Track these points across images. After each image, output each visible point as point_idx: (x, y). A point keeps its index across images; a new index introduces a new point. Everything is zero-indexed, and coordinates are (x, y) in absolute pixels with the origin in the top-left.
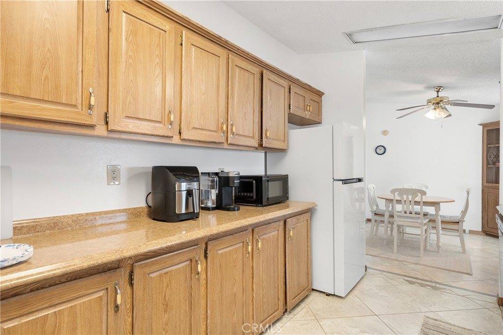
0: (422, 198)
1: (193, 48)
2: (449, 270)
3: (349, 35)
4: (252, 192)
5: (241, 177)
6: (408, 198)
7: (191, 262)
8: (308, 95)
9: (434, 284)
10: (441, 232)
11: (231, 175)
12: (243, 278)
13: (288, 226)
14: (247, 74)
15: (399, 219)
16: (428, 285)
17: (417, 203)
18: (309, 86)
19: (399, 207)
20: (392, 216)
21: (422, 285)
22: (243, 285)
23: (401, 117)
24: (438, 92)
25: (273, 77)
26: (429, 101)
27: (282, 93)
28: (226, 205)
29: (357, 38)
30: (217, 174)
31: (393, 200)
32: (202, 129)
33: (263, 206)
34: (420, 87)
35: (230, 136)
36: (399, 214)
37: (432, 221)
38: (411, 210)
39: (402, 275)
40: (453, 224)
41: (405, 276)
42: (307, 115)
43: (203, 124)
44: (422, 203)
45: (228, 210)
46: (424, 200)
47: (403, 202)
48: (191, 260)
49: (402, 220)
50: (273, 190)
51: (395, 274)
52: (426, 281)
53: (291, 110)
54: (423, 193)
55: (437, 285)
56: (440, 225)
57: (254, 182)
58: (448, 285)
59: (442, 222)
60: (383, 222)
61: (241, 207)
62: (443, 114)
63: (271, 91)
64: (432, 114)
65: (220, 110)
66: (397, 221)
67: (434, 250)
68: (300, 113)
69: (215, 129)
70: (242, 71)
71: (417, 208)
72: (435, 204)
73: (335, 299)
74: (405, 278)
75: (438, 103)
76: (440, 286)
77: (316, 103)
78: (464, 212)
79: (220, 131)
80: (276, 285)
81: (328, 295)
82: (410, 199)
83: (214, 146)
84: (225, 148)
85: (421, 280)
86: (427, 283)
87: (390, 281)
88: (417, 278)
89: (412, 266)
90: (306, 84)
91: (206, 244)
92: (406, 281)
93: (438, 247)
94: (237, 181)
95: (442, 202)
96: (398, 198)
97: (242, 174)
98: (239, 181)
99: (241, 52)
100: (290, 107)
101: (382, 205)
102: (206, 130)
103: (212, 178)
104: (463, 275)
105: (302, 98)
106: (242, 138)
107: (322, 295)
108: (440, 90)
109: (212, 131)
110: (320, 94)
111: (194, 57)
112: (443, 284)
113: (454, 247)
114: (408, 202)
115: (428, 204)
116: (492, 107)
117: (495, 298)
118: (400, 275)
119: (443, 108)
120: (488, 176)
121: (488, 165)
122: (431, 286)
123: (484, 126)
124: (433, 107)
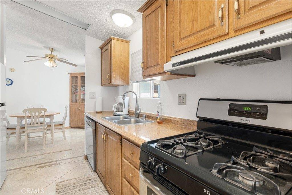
0: (44, 113)
6: (35, 114)
9: (56, 162)
10: (54, 131)
15: (29, 129)
16: (52, 164)
17: (42, 117)
19: (28, 121)
20: (23, 128)
21: (49, 166)
23: (26, 61)
24: (51, 51)
26: (47, 56)
31: (24, 117)
34: (41, 46)
37: (49, 126)
38: (37, 121)
39: (35, 165)
40: (60, 126)
41: (37, 165)
44: (44, 116)
47: (32, 117)
49: (31, 129)
52: (50, 162)
54: (45, 110)
55: (57, 162)
56: (53, 128)
58: (62, 160)
59: (55, 125)
60: (14, 133)
62: (55, 66)
64: (48, 63)
67: (50, 143)
71: (41, 120)
72: (50, 116)
74: (38, 166)
75: (52, 58)
76: (59, 162)
78: (65, 119)
82: (37, 115)
85: (47, 163)
87: (28, 172)
88: (45, 163)
89: (40, 157)
92: (39, 167)
93: (53, 140)
95: (54, 114)
96: (28, 115)
101: (14, 122)
104: (66, 152)
108: (53, 51)
112: (59, 160)
113: (60, 137)
114: (35, 117)
115: (47, 116)
116: (76, 66)
117: (83, 157)
118: (34, 165)
119: (54, 61)
120: (72, 99)
121: (72, 93)
122: (54, 164)
123: (71, 74)
124: (49, 59)
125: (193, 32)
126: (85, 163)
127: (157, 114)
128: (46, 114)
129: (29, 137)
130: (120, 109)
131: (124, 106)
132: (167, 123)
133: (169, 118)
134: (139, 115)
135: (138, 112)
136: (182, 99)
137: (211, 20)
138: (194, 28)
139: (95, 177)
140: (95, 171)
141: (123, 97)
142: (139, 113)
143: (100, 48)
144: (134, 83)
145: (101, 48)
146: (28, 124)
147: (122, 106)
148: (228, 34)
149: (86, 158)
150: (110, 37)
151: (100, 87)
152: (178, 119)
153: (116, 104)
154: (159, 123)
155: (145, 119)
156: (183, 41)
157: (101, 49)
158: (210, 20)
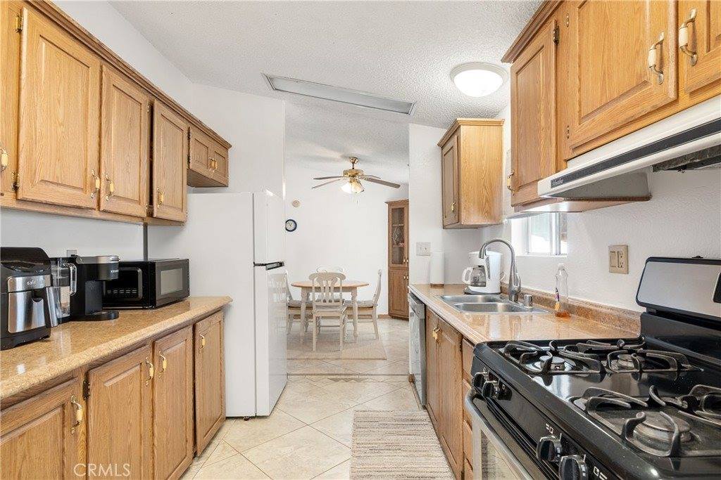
0: (341, 283)
1: (44, 44)
2: (367, 359)
3: (270, 79)
4: (136, 287)
5: (122, 265)
6: (327, 284)
7: (64, 409)
8: (214, 147)
9: (357, 377)
10: (357, 320)
11: (103, 261)
12: (140, 419)
13: (198, 332)
14: (130, 101)
15: (318, 310)
16: (352, 379)
17: (337, 289)
18: (214, 133)
19: (317, 295)
20: (309, 307)
21: (346, 380)
22: (140, 429)
24: (353, 163)
25: (168, 113)
26: (345, 173)
27: (180, 138)
28: (91, 312)
29: (278, 84)
30: (72, 259)
31: (311, 288)
32: (58, 184)
33: (156, 308)
34: (337, 155)
35: (104, 197)
36: (318, 304)
37: (350, 308)
38: (330, 298)
39: (326, 375)
40: (367, 310)
41: (329, 375)
42: (210, 173)
43: (59, 175)
44: (341, 290)
45: (98, 318)
46: (343, 285)
47: (322, 288)
48: (63, 406)
49: (322, 310)
50: (166, 283)
51: (318, 375)
52: (349, 375)
53: (191, 164)
54: (343, 277)
55: (360, 377)
56: (356, 312)
57: (140, 271)
58: (369, 375)
59: (360, 308)
60: (298, 316)
61: (121, 313)
62: (359, 190)
63: (164, 134)
64: (347, 187)
65: (89, 154)
66: (316, 312)
67: (351, 341)
68: (202, 170)
69: (79, 184)
70: (123, 97)
71: (337, 295)
72: (352, 289)
73: (257, 422)
74: (329, 377)
75: (354, 176)
76: (363, 377)
77: (221, 158)
78: (377, 296)
79: (88, 189)
80: (184, 420)
81: (247, 419)
82: (330, 285)
83: (76, 214)
84: (94, 216)
85: (345, 375)
86: (351, 377)
87: (315, 384)
88: (341, 374)
89: (334, 362)
90: (210, 130)
91: (87, 375)
92: (331, 379)
93: (356, 336)
94: (115, 271)
95: (358, 286)
96: (317, 285)
97: (123, 259)
98: (117, 271)
99: (123, 66)
100: (189, 159)
101: (297, 295)
102: (64, 185)
103: (63, 267)
104: (377, 361)
105: (205, 149)
106: (123, 203)
107: (238, 421)
109: (74, 188)
110: (226, 146)
111: (46, 58)
112: (364, 375)
113: (369, 334)
114: (327, 289)
115: (346, 289)
116: (398, 186)
117: (406, 377)
118: (324, 374)
119: (359, 182)
120: (393, 256)
121: (393, 244)
122: (355, 379)
123: (390, 204)
124: (349, 179)
125: (604, 102)
126: (409, 390)
127: (554, 293)
128: (345, 284)
129: (319, 326)
130: (481, 280)
131: (489, 272)
132: (582, 318)
133: (587, 306)
134: (518, 295)
135: (515, 287)
136: (619, 259)
137: (639, 71)
138: (606, 92)
139: (424, 418)
140: (425, 408)
141: (481, 251)
142: (516, 289)
143: (438, 145)
144: (513, 220)
145: (442, 145)
146: (318, 301)
147: (485, 273)
148: (676, 101)
149: (412, 380)
150: (456, 121)
151: (440, 231)
152: (608, 309)
153: (470, 269)
154: (559, 315)
155: (530, 305)
156: (586, 123)
157: (442, 148)
158: (637, 73)
